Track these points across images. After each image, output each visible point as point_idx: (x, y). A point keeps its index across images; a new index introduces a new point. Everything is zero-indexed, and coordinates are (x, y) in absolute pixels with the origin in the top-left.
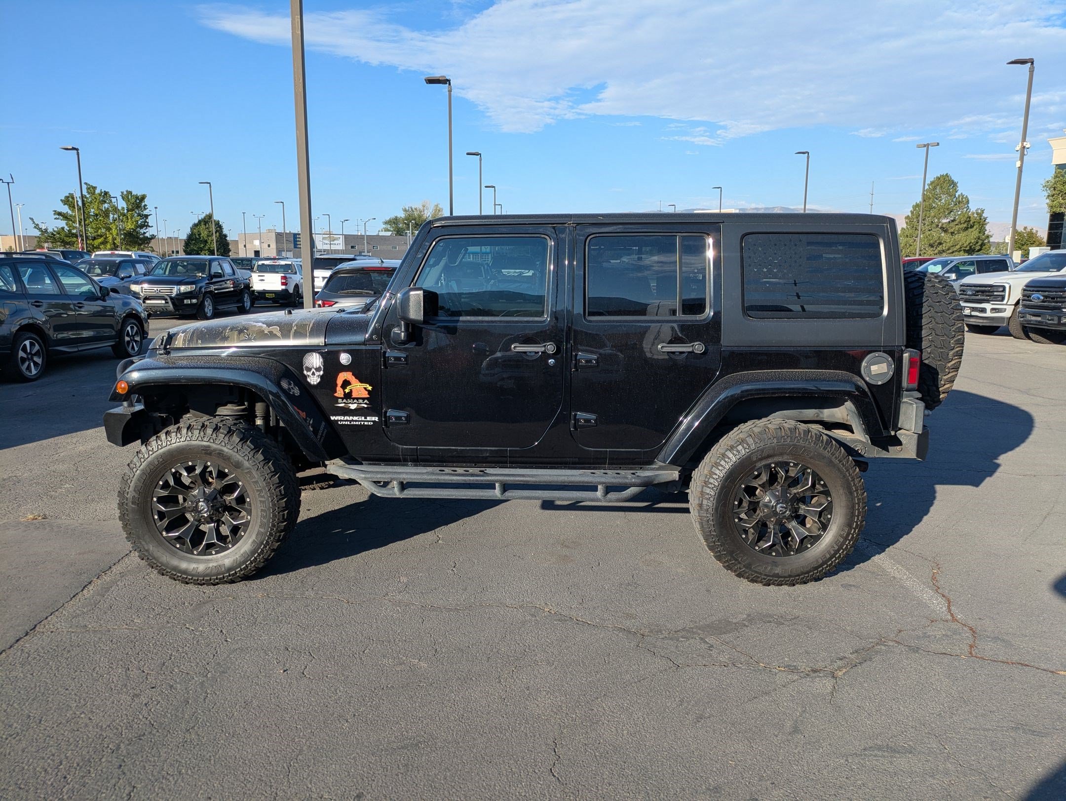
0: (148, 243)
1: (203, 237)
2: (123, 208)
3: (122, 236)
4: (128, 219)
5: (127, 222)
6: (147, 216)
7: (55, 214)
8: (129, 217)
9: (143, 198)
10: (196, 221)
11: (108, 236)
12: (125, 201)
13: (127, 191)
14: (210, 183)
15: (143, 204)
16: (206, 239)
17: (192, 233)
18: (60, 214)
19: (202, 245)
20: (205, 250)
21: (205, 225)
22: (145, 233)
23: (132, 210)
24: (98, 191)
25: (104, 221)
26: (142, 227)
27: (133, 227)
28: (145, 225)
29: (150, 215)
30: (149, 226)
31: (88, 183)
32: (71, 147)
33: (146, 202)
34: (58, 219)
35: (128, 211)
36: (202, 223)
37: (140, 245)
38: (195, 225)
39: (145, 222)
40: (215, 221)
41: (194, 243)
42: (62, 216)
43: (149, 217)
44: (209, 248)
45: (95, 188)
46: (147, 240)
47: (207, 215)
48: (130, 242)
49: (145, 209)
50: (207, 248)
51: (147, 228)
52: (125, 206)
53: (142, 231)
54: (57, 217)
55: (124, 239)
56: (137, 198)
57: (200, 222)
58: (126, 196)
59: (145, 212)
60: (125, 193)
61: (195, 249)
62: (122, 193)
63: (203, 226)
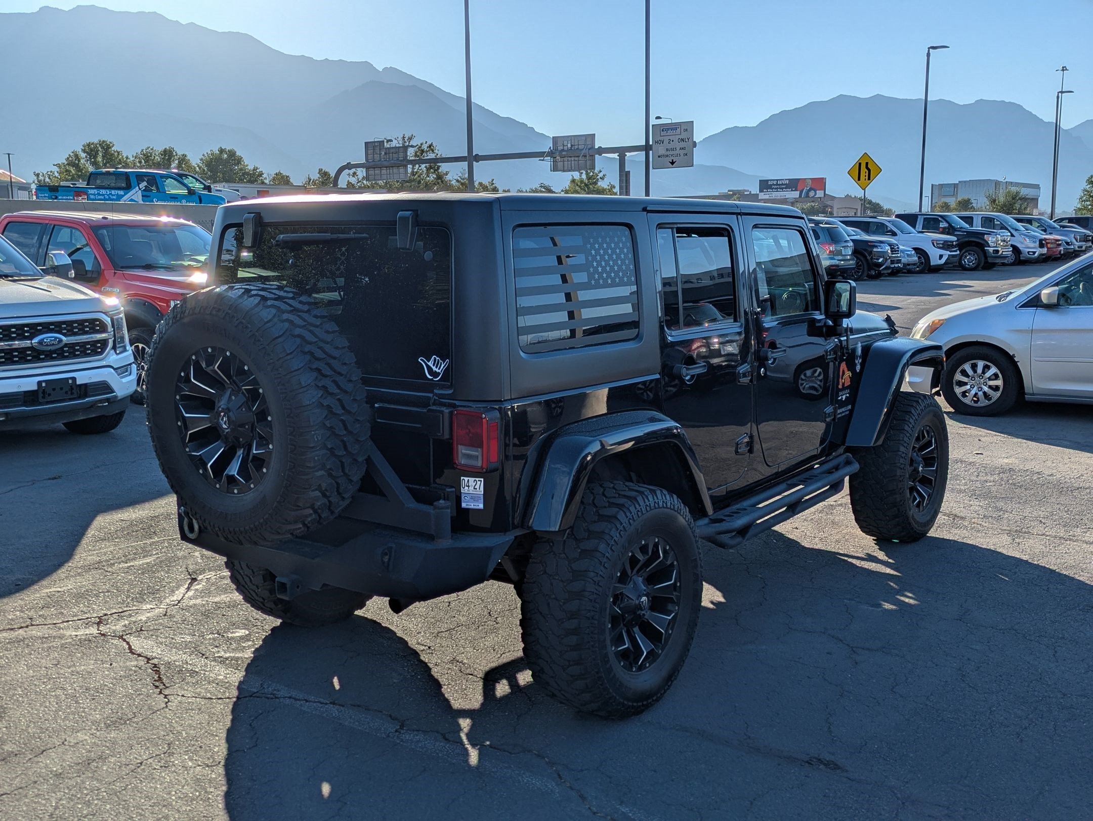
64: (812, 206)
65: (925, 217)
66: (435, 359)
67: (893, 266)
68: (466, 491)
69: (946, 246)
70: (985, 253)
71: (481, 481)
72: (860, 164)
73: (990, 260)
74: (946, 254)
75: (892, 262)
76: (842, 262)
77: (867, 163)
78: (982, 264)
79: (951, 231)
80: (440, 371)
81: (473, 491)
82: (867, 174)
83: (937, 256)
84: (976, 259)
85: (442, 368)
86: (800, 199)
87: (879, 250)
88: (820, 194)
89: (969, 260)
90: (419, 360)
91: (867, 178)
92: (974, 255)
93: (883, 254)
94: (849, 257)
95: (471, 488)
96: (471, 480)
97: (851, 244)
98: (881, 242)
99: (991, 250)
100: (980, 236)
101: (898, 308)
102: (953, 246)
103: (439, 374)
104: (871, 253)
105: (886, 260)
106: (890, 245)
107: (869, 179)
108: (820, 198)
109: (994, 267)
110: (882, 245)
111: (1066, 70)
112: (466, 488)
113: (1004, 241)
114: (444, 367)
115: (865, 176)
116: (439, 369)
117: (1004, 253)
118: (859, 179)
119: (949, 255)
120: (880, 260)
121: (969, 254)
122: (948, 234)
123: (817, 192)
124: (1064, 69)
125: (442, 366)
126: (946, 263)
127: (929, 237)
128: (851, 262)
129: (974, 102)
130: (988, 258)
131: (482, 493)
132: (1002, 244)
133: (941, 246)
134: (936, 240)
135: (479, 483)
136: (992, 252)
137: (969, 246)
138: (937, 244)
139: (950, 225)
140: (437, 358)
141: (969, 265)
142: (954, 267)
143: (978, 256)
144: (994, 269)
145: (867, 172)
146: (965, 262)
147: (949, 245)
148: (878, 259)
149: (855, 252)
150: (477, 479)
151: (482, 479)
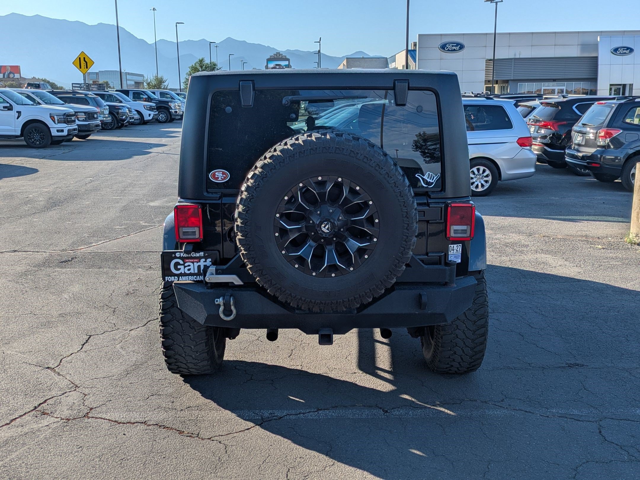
64: (11, 83)
65: (134, 92)
66: (429, 174)
67: (131, 121)
68: (452, 253)
69: (151, 109)
70: (170, 113)
71: (460, 246)
72: (80, 58)
73: (173, 117)
74: (152, 113)
75: (130, 118)
76: (105, 119)
77: (84, 58)
78: (169, 119)
79: (150, 100)
80: (433, 181)
81: (456, 252)
82: (85, 65)
83: (148, 115)
84: (165, 116)
85: (435, 179)
86: (4, 79)
87: (122, 111)
88: (17, 76)
89: (162, 117)
90: (416, 176)
91: (85, 67)
92: (164, 114)
93: (124, 114)
94: (107, 116)
95: (455, 251)
96: (455, 246)
97: (108, 107)
98: (123, 106)
99: (173, 111)
100: (167, 103)
101: (166, 145)
102: (154, 109)
103: (432, 183)
104: (118, 113)
105: (127, 117)
106: (128, 108)
107: (87, 68)
108: (18, 78)
109: (173, 121)
110: (123, 108)
111: (155, 10)
112: (452, 251)
113: (179, 106)
114: (436, 179)
115: (84, 66)
116: (432, 180)
117: (180, 113)
118: (80, 68)
119: (154, 114)
120: (124, 117)
121: (161, 113)
122: (148, 101)
123: (15, 74)
124: (154, 9)
125: (435, 178)
126: (152, 119)
127: (142, 104)
128: (109, 118)
129: (97, 24)
130: (172, 116)
131: (461, 253)
132: (178, 108)
133: (148, 109)
134: (146, 106)
135: (459, 247)
136: (174, 112)
137: (160, 109)
138: (147, 108)
139: (149, 97)
140: (431, 174)
141: (162, 120)
142: (156, 121)
143: (166, 114)
144: (174, 122)
145: (85, 63)
146: (159, 118)
147: (153, 108)
148: (122, 117)
149: (111, 113)
150: (458, 245)
151: (461, 245)
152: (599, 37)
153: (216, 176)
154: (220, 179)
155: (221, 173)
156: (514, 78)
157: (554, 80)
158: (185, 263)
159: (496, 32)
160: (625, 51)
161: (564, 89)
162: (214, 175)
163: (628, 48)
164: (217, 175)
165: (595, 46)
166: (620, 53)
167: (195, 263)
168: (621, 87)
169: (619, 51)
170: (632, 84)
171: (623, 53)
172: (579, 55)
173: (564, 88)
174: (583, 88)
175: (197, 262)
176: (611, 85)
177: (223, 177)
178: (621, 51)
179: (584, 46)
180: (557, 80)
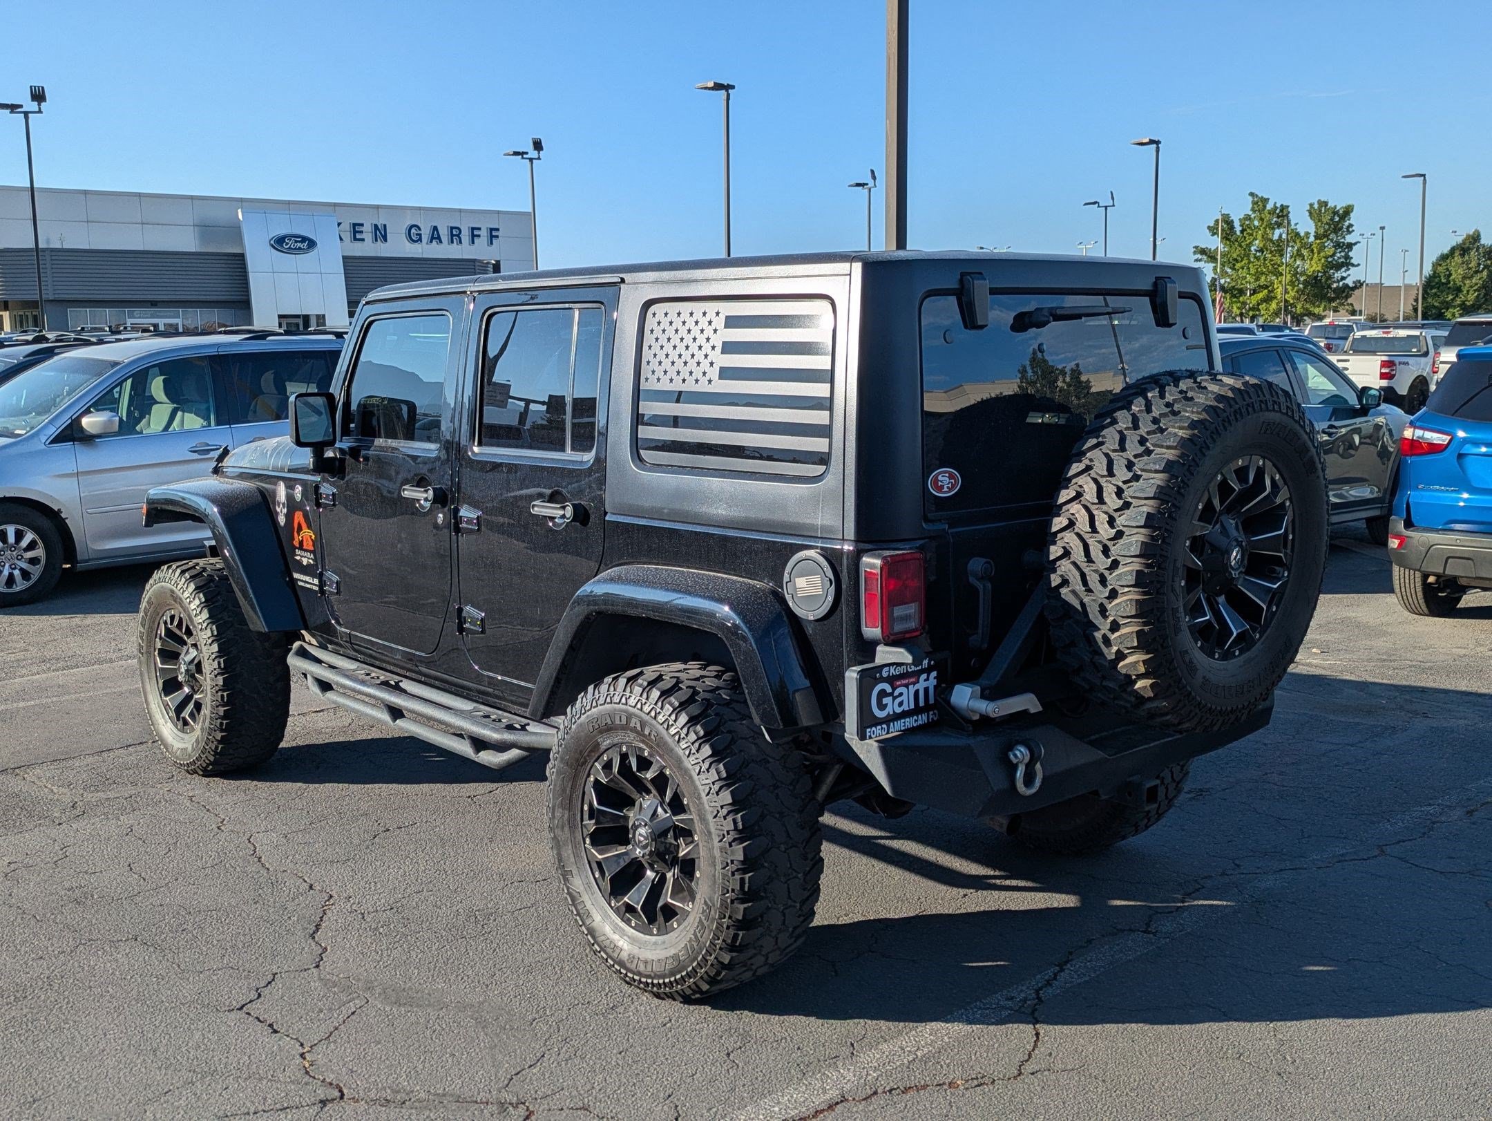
0: (1347, 297)
1: (1454, 280)
2: (1307, 234)
3: (1301, 286)
4: (1313, 253)
5: (1311, 259)
6: (1350, 246)
7: (1195, 253)
8: (1315, 251)
9: (1348, 211)
10: (1446, 250)
11: (1275, 286)
12: (1314, 220)
13: (1319, 202)
14: (1424, 176)
15: (1347, 224)
16: (1459, 283)
17: (1435, 272)
18: (1203, 251)
19: (1451, 297)
20: (1455, 307)
21: (1463, 255)
22: (1343, 278)
23: (1326, 236)
24: (1269, 206)
25: (1272, 260)
26: (1338, 267)
27: (1319, 268)
28: (1347, 263)
29: (1355, 244)
30: (1353, 265)
31: (1257, 193)
32: (1147, 140)
33: (1354, 218)
34: (1200, 260)
35: (1316, 237)
36: (1457, 253)
37: (1331, 300)
38: (1444, 258)
39: (1347, 257)
40: (1484, 246)
41: (1435, 294)
42: (1206, 254)
43: (1354, 248)
44: (1463, 303)
45: (1266, 200)
46: (1345, 292)
47: (1468, 236)
48: (1315, 296)
49: (1349, 232)
50: (1458, 302)
51: (1348, 269)
52: (1312, 230)
53: (1338, 275)
54: (1199, 256)
55: (1302, 292)
56: (1335, 213)
57: (1453, 250)
58: (1318, 211)
59: (1349, 239)
60: (1316, 206)
61: (1436, 304)
62: (1311, 205)
63: (1458, 259)
152: (240, 211)
153: (940, 483)
154: (946, 489)
155: (947, 475)
156: (56, 296)
157: (154, 304)
158: (894, 689)
159: (36, 185)
160: (299, 244)
161: (177, 324)
162: (936, 480)
163: (304, 239)
164: (941, 481)
165: (235, 231)
166: (290, 248)
167: (911, 687)
168: (300, 321)
169: (287, 244)
170: (324, 316)
171: (295, 249)
172: (199, 250)
173: (178, 321)
174: (220, 321)
175: (914, 684)
176: (280, 317)
177: (950, 485)
178: (290, 243)
179: (206, 229)
180: (159, 304)
